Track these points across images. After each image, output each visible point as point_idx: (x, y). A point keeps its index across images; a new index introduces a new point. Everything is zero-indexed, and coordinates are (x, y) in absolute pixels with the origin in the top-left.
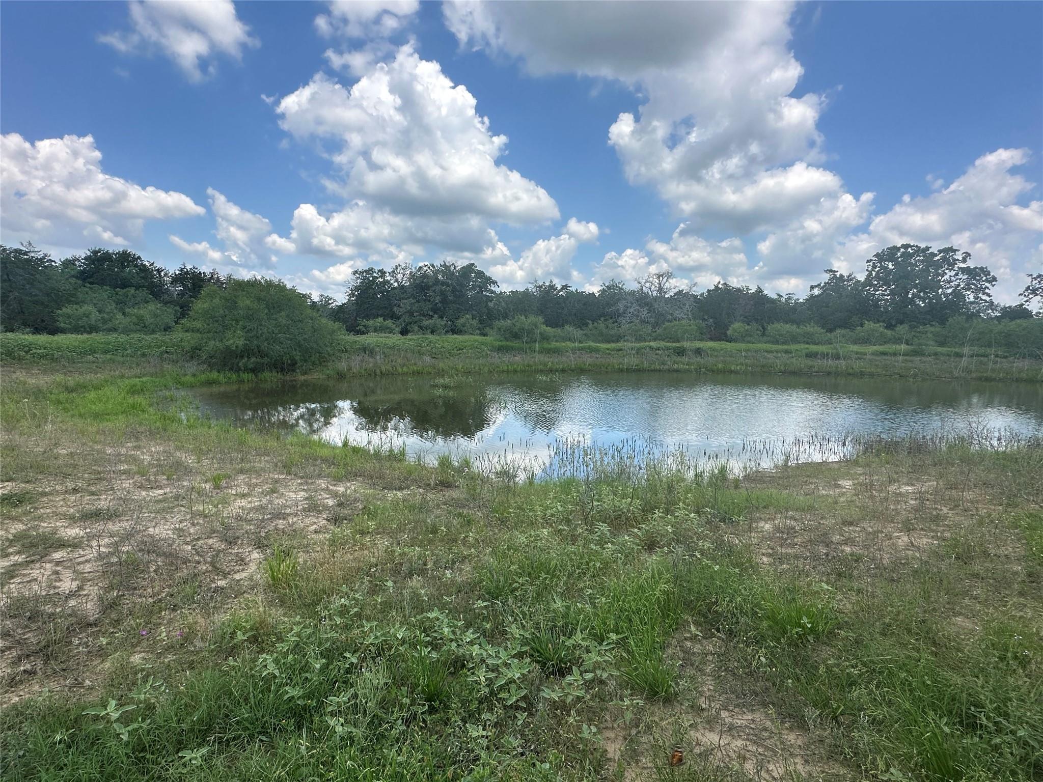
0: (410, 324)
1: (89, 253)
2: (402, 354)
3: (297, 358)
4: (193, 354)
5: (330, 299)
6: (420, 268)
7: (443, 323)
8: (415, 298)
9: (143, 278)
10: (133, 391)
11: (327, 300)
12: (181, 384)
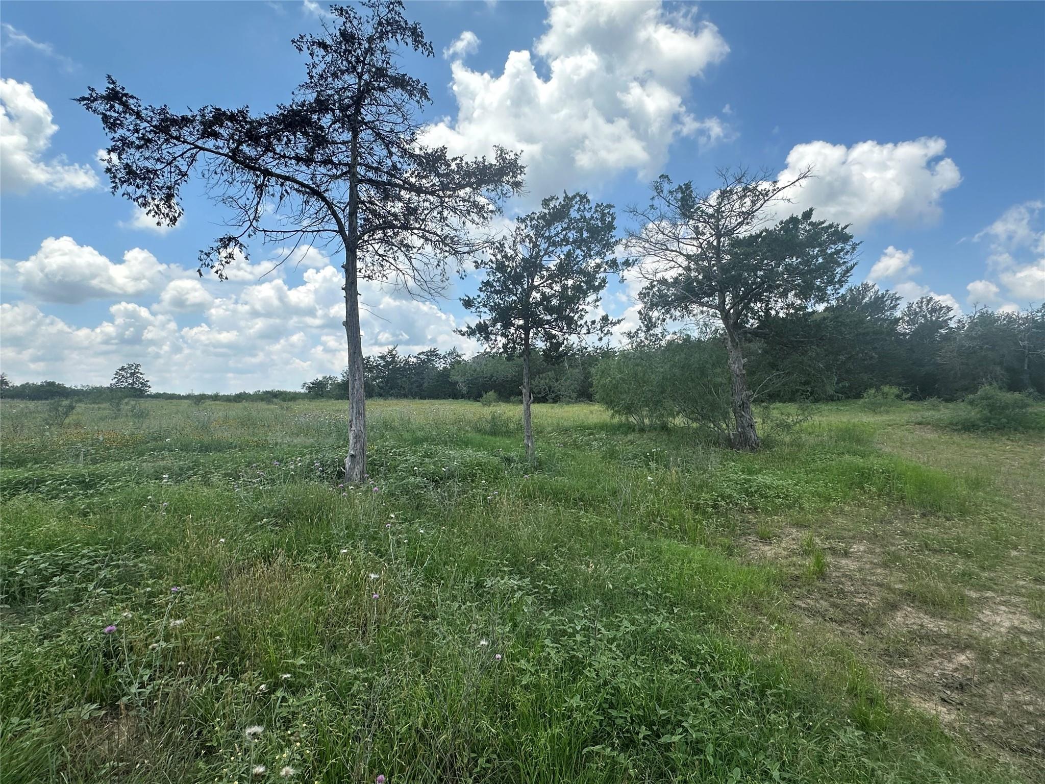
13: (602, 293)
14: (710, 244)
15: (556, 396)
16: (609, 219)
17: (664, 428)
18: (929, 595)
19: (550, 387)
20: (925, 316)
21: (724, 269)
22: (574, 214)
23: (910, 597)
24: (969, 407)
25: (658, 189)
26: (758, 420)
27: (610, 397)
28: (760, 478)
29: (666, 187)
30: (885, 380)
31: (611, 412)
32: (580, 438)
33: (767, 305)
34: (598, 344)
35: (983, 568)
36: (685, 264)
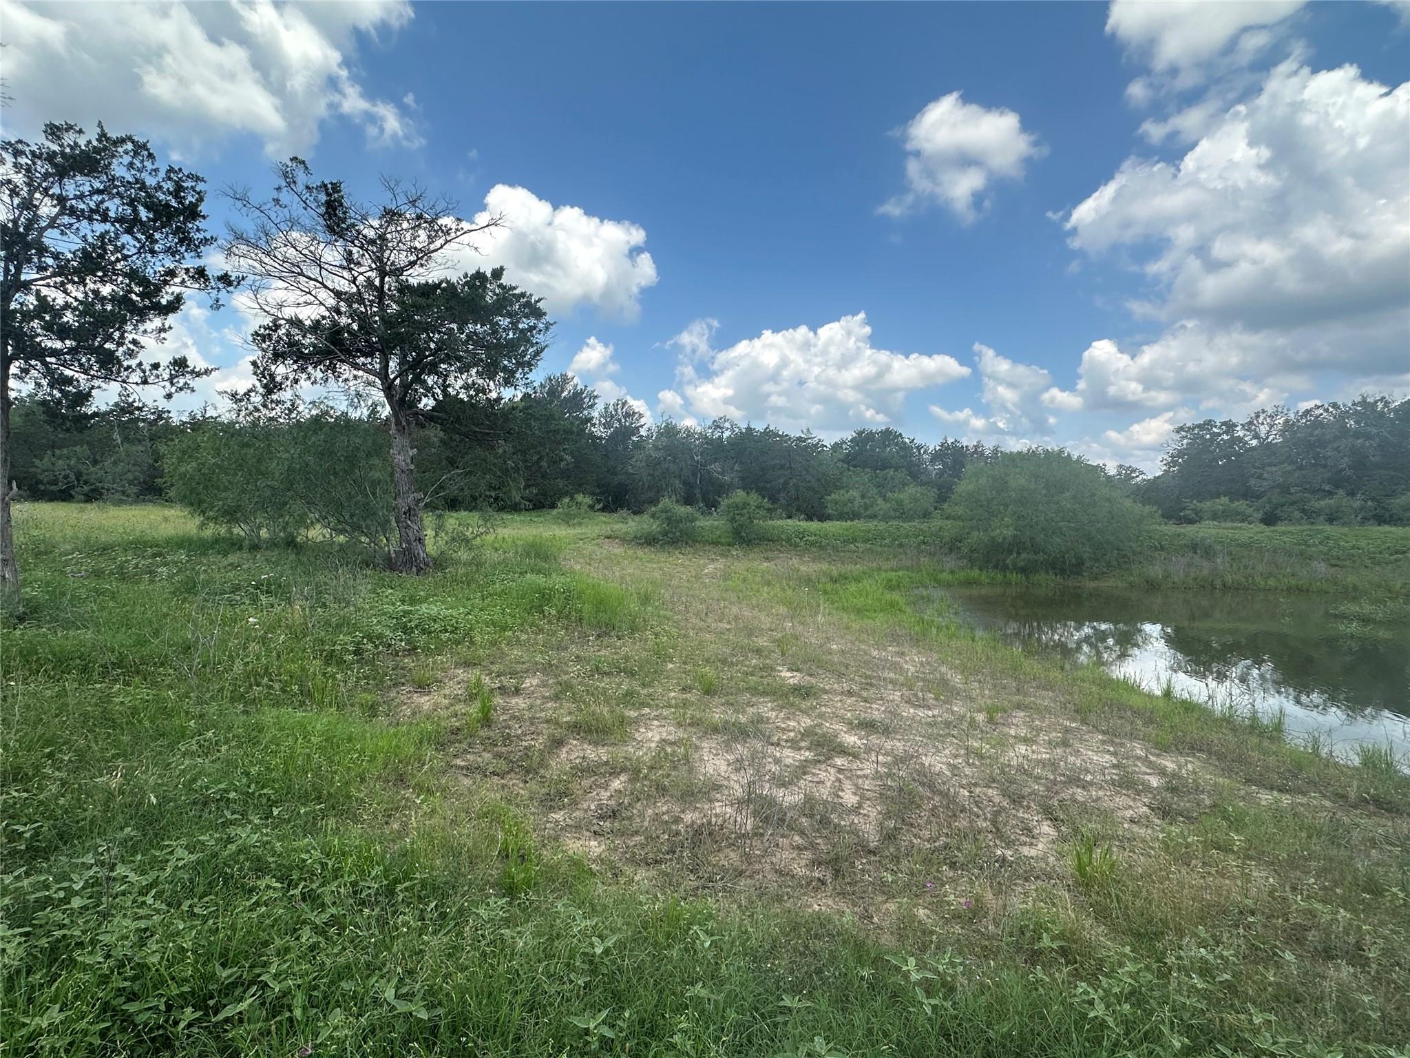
0: (1282, 506)
1: (854, 435)
2: (1267, 556)
3: (1086, 556)
4: (953, 546)
5: (1134, 471)
6: (1307, 412)
7: (1357, 504)
8: (1293, 462)
9: (902, 457)
10: (890, 587)
11: (1128, 473)
12: (939, 583)
13: (171, 319)
14: (369, 281)
15: (92, 490)
16: (190, 199)
17: (291, 543)
18: (594, 723)
19: (79, 475)
20: (619, 421)
21: (388, 321)
22: (119, 169)
23: (575, 728)
24: (652, 520)
25: (289, 179)
26: (430, 533)
27: (198, 494)
28: (423, 608)
29: (301, 178)
30: (580, 487)
31: (198, 520)
32: (132, 562)
33: (445, 381)
34: (163, 404)
35: (644, 685)
36: (331, 302)
